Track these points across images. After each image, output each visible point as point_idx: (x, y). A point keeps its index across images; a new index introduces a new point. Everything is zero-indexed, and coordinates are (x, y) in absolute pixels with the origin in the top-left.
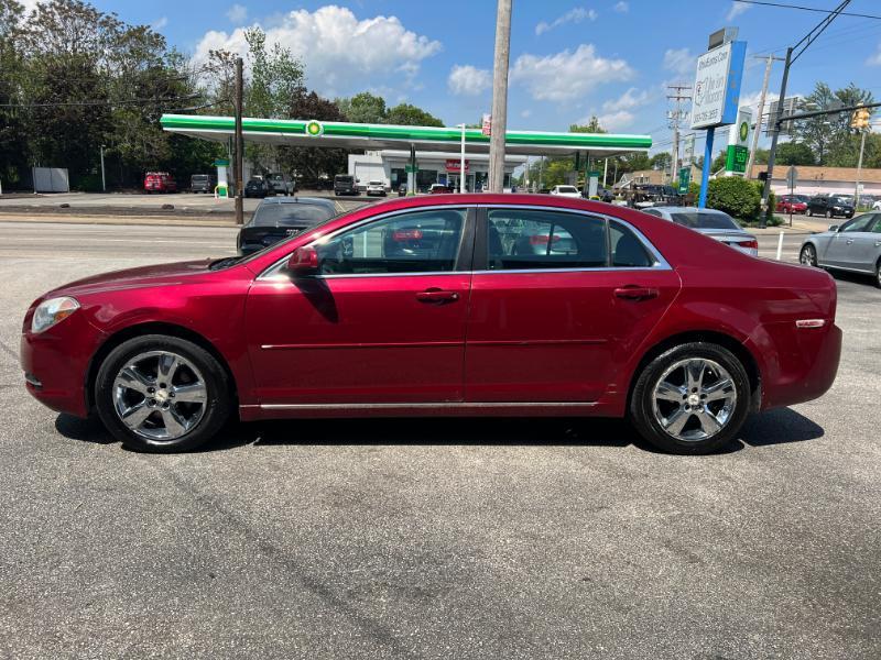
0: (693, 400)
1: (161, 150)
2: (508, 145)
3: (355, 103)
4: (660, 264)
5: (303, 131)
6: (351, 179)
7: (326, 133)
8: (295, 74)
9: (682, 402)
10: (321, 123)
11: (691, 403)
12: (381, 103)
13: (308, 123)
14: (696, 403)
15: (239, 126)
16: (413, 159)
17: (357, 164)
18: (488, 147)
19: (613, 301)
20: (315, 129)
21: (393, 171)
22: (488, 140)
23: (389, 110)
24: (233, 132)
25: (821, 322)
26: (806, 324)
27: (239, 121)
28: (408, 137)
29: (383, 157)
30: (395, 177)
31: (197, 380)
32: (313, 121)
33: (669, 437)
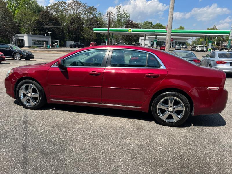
0: (171, 109)
1: (94, 37)
2: (172, 33)
3: (144, 24)
4: (163, 67)
5: (127, 31)
6: (140, 44)
7: (133, 31)
8: (128, 17)
9: (167, 110)
10: (132, 29)
11: (170, 110)
12: (151, 24)
13: (128, 29)
14: (171, 111)
15: (109, 30)
16: (156, 38)
17: (142, 40)
18: (166, 34)
19: (145, 78)
20: (130, 30)
21: (151, 41)
22: (166, 32)
23: (154, 25)
24: (107, 32)
25: (218, 88)
26: (212, 88)
27: (109, 29)
28: (155, 32)
29: (149, 38)
30: (152, 43)
31: (37, 92)
32: (130, 29)
33: (162, 120)
